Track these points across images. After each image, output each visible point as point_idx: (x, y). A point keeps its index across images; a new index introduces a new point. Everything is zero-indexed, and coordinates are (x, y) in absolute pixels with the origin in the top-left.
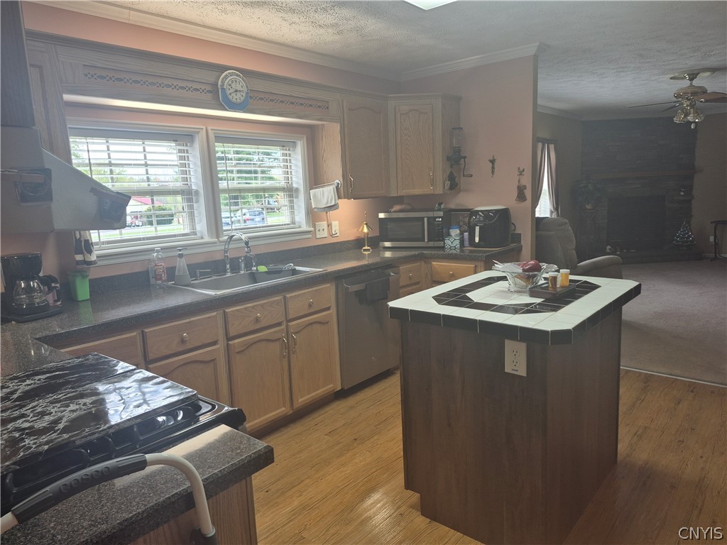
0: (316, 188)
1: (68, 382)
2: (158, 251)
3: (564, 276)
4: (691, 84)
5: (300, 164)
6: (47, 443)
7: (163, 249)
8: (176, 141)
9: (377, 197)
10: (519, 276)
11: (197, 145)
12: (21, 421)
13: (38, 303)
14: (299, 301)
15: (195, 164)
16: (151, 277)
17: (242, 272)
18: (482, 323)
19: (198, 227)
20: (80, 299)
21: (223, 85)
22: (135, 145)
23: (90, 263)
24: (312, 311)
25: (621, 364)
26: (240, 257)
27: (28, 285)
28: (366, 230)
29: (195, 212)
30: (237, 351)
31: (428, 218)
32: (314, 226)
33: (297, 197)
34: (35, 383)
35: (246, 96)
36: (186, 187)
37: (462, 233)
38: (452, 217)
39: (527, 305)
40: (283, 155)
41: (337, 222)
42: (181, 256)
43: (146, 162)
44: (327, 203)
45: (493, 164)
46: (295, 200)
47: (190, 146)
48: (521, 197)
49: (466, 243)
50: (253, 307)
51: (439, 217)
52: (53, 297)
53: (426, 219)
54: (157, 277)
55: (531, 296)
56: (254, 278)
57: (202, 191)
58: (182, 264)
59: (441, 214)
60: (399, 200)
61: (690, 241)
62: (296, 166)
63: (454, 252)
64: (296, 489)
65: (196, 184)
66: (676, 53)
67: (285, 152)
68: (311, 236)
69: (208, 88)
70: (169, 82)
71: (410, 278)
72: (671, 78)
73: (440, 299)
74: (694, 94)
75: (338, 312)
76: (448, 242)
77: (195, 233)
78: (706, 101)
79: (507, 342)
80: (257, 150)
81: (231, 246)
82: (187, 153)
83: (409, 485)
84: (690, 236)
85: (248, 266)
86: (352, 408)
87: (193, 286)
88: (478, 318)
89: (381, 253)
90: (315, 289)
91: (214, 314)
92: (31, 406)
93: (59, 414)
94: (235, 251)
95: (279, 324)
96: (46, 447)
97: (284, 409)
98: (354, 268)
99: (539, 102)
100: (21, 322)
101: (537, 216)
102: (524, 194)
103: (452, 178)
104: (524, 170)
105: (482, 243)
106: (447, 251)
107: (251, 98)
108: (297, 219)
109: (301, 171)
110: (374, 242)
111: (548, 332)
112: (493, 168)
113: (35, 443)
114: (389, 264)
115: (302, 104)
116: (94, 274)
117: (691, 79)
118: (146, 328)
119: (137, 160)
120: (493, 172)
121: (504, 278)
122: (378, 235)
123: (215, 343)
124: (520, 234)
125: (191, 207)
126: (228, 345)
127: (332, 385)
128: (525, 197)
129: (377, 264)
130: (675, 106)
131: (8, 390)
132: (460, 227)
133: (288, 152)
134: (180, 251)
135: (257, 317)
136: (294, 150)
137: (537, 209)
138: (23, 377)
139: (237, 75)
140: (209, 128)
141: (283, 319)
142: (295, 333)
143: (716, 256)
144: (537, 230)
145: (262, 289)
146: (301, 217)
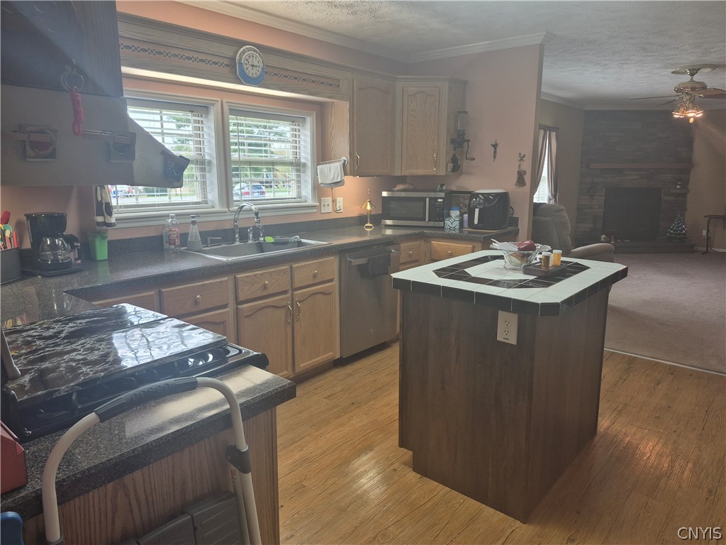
0: (323, 164)
1: (108, 326)
2: (172, 217)
3: (556, 257)
4: (692, 79)
5: (309, 140)
6: (101, 371)
7: (177, 215)
8: (193, 112)
9: (380, 176)
10: (514, 255)
11: (212, 117)
12: (74, 354)
13: (62, 260)
14: (305, 271)
15: (209, 135)
16: (165, 241)
17: (250, 242)
18: (479, 294)
19: (210, 197)
20: (99, 258)
21: (240, 59)
22: (153, 113)
23: (110, 225)
24: (317, 281)
25: (605, 346)
26: (249, 228)
27: (53, 242)
28: (369, 207)
29: (207, 181)
30: (246, 314)
31: (430, 199)
32: (320, 201)
33: (304, 172)
34: (77, 326)
35: (262, 71)
36: (199, 157)
37: (462, 215)
38: (453, 198)
39: (521, 281)
40: (292, 130)
41: (342, 198)
42: (194, 223)
43: (162, 131)
44: (333, 179)
45: (495, 149)
46: (302, 174)
47: (205, 117)
48: (521, 182)
49: (466, 224)
50: (262, 275)
51: (441, 198)
52: (74, 255)
53: (427, 199)
54: (171, 242)
55: (525, 274)
56: (261, 247)
57: (214, 162)
58: (194, 231)
59: (443, 195)
60: (402, 179)
61: (684, 234)
62: (305, 141)
63: (453, 232)
64: (296, 444)
65: (210, 155)
66: (678, 48)
67: (295, 127)
68: (315, 210)
69: (226, 62)
70: (190, 54)
71: (410, 255)
72: (672, 73)
73: (440, 273)
74: (693, 89)
75: (340, 284)
76: (448, 222)
77: (206, 202)
78: (705, 97)
79: (500, 313)
80: (268, 124)
81: (240, 217)
82: (202, 123)
83: (403, 443)
84: (683, 229)
85: (256, 237)
86: (350, 375)
87: (205, 252)
88: (475, 291)
89: (383, 230)
90: (320, 260)
91: (226, 279)
92: (80, 343)
93: (107, 350)
94: (245, 221)
95: (285, 292)
96: (102, 374)
97: (286, 372)
98: (357, 243)
99: (542, 90)
100: (48, 277)
101: (534, 201)
102: (523, 179)
103: (454, 160)
104: (524, 156)
105: (480, 225)
106: (447, 231)
107: (266, 73)
108: (303, 193)
109: (309, 147)
110: (376, 220)
111: (538, 304)
112: (495, 152)
113: (92, 371)
114: (390, 241)
115: (314, 82)
116: (112, 235)
117: (692, 75)
118: (163, 288)
119: (154, 128)
120: (495, 157)
121: (501, 257)
122: (381, 212)
123: (225, 306)
124: (518, 218)
125: (203, 177)
126: (237, 309)
127: (332, 353)
128: (524, 182)
129: (379, 240)
130: (675, 100)
131: (55, 331)
132: (460, 209)
133: (297, 127)
134: (194, 218)
135: (265, 284)
136: (303, 126)
137: (535, 196)
138: (65, 320)
139: (254, 51)
140: (224, 101)
141: (289, 287)
142: (300, 302)
143: (707, 249)
144: (534, 215)
145: (271, 258)
146: (307, 192)
